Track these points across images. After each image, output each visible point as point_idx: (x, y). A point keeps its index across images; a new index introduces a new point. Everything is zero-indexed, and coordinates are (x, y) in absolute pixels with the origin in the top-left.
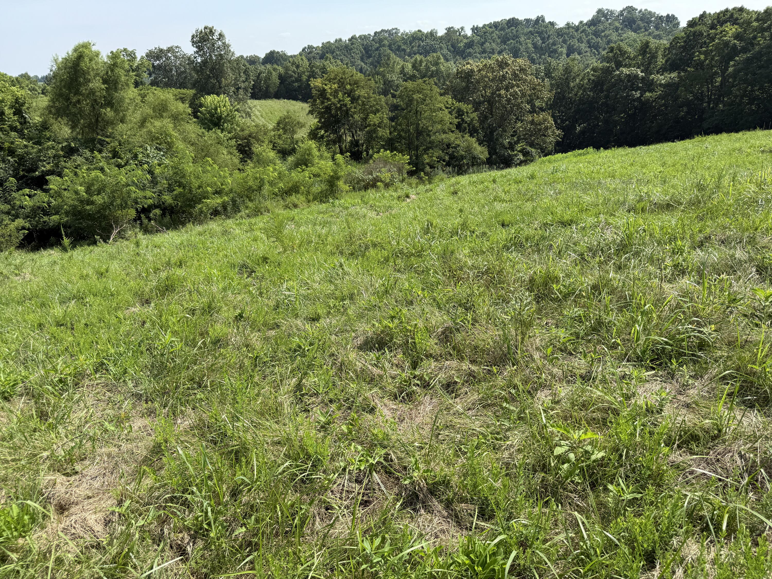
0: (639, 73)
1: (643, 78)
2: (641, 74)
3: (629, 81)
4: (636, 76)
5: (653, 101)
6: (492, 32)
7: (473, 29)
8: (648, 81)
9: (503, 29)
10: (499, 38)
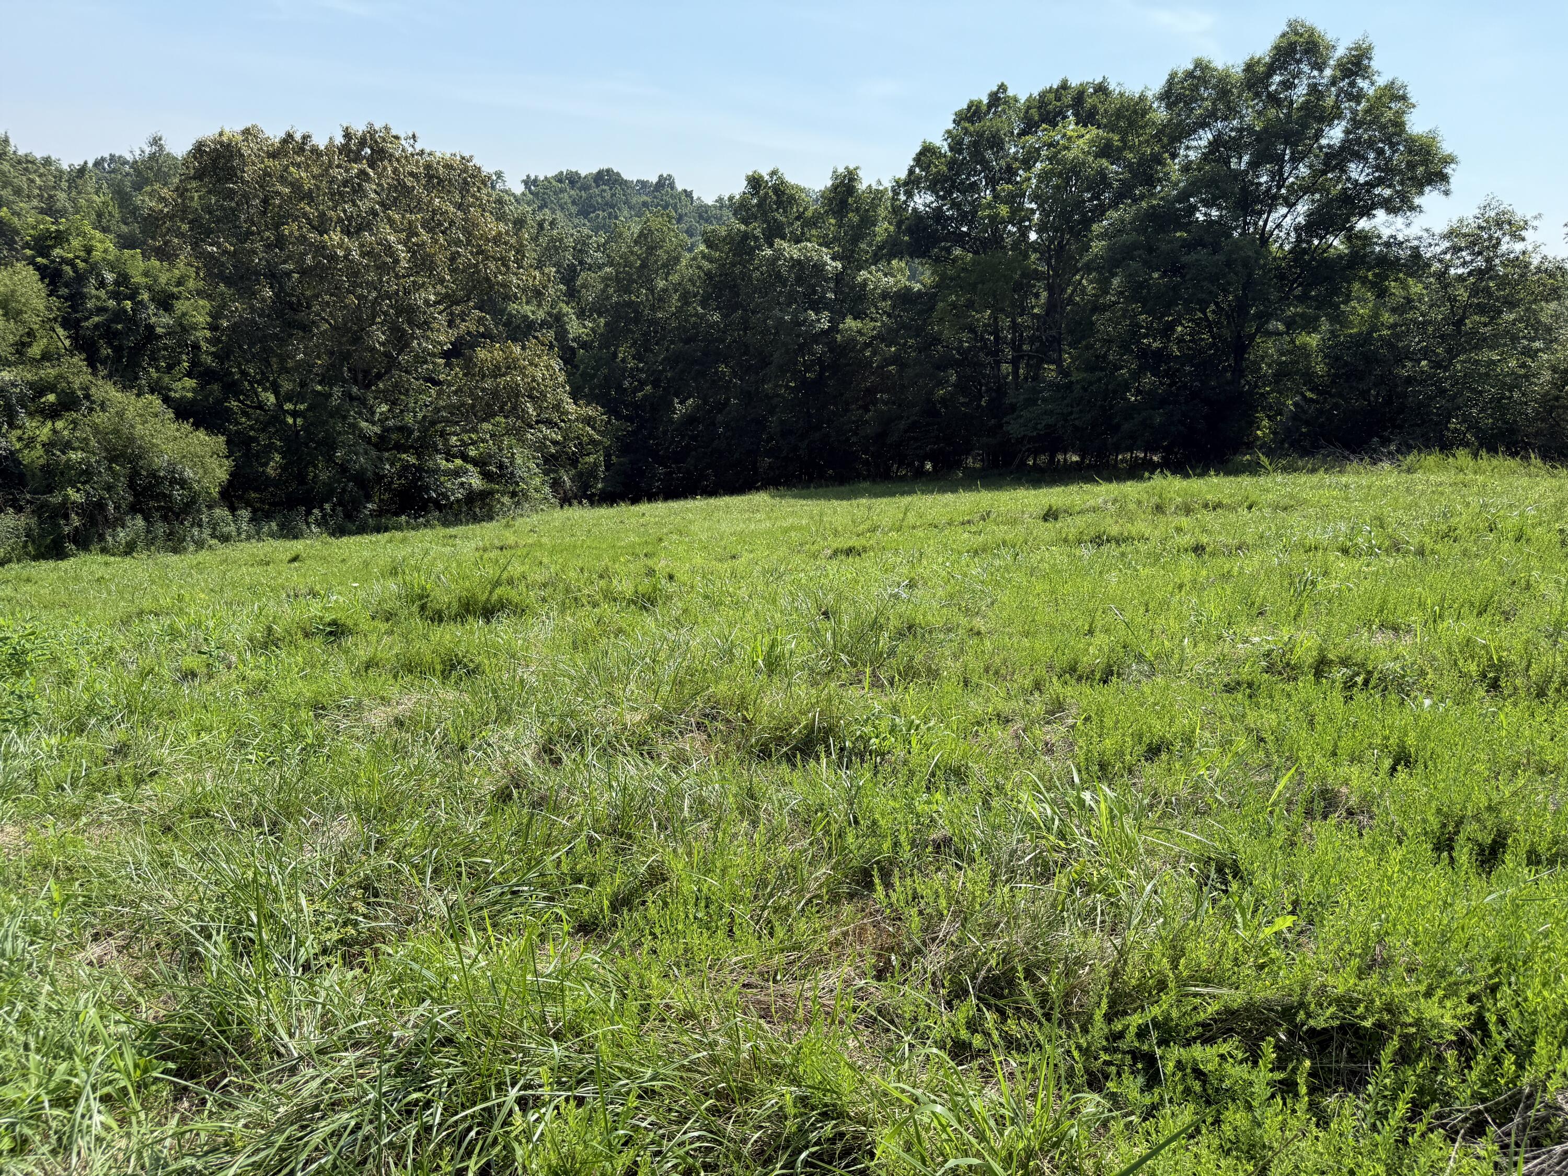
0: (827, 259)
1: (839, 278)
2: (833, 266)
3: (799, 280)
4: (819, 268)
5: (866, 345)
6: (562, 191)
7: (527, 182)
8: (853, 288)
9: (585, 188)
10: (574, 203)
